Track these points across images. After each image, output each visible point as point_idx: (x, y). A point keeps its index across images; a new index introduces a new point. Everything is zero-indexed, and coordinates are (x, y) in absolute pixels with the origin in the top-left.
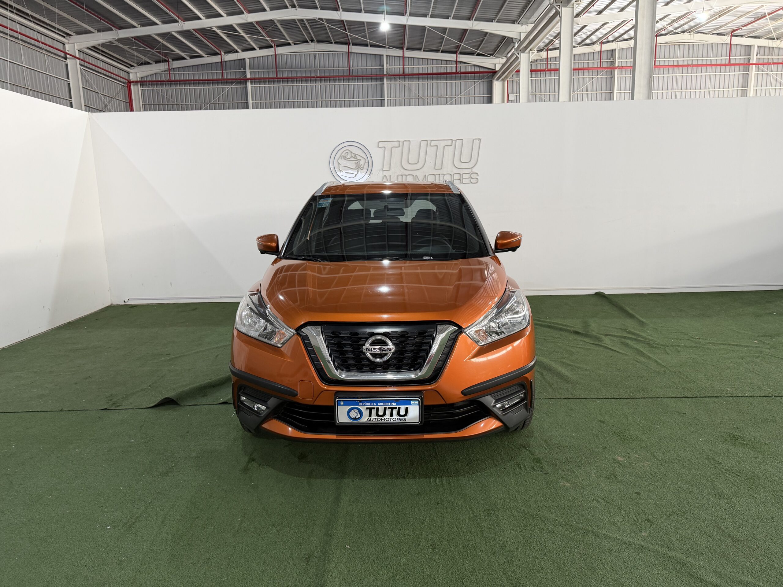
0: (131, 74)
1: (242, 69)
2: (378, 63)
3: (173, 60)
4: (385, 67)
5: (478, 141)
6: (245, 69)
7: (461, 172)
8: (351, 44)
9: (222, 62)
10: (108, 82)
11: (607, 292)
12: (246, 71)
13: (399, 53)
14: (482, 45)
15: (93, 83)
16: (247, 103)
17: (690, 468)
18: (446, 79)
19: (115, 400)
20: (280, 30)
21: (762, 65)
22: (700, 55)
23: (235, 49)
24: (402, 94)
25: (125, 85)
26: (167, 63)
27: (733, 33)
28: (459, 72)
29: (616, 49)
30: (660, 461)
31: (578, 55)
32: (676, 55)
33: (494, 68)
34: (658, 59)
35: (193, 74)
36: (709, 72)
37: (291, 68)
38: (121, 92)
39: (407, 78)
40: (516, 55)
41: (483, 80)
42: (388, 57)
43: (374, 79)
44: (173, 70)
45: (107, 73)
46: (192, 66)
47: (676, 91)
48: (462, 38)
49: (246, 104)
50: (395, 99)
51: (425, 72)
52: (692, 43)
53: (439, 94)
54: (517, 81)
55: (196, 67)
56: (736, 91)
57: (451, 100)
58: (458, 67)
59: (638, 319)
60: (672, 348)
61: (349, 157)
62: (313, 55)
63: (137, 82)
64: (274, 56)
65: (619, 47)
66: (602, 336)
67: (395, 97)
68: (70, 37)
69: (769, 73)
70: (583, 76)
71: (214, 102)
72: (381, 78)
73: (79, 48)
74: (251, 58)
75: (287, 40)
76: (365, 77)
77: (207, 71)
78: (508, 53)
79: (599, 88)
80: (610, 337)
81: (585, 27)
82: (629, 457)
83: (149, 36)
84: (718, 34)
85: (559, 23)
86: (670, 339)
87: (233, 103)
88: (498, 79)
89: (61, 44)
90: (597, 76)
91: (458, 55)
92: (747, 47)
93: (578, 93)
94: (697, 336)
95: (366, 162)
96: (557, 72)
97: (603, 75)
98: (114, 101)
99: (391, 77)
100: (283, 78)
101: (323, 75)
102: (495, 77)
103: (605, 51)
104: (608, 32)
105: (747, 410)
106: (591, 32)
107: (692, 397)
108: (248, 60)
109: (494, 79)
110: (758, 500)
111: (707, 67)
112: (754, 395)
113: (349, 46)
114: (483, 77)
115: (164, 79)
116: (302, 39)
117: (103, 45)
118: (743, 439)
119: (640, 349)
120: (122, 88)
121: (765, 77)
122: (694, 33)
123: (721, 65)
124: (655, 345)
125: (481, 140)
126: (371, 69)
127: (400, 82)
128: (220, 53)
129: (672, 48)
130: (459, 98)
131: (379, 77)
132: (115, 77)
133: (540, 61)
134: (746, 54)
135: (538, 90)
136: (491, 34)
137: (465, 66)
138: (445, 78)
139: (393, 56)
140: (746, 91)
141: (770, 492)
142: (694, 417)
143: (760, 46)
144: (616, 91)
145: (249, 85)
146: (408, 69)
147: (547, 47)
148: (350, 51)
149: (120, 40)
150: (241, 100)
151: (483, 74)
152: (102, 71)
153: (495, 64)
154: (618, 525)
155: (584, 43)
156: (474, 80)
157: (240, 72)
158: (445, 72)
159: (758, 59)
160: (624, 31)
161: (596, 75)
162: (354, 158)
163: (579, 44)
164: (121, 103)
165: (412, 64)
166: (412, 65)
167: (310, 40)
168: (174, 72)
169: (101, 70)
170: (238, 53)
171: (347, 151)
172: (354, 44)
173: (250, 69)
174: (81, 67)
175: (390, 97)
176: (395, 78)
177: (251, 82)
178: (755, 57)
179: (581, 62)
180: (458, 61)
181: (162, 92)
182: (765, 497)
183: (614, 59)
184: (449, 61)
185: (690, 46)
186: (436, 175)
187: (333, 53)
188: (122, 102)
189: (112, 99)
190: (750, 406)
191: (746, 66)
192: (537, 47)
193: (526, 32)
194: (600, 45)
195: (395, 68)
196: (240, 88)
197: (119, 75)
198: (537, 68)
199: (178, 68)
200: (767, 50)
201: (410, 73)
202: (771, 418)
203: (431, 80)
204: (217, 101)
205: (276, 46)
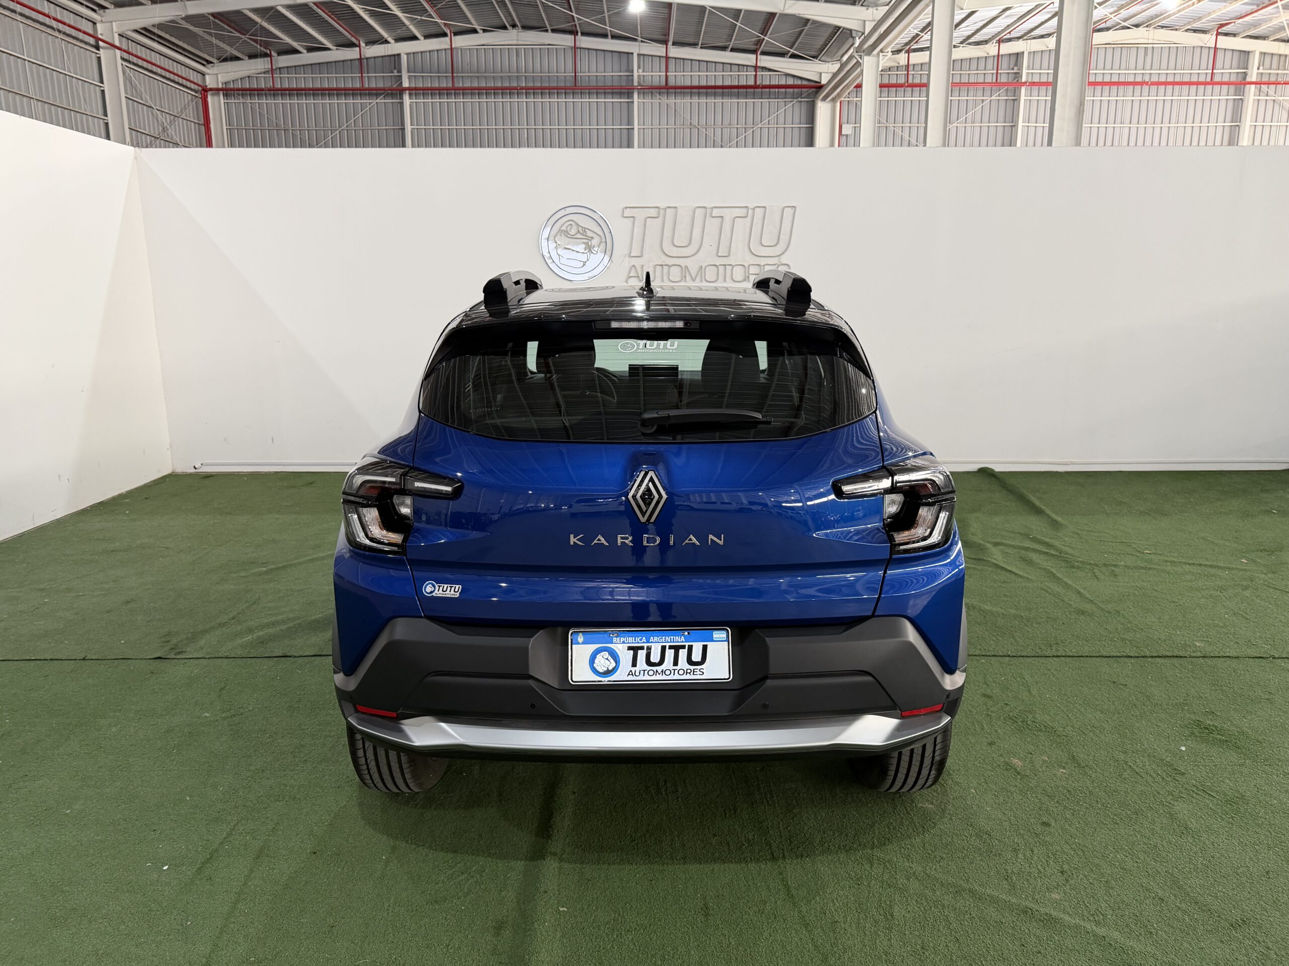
0: (207, 77)
1: (395, 71)
2: (624, 67)
3: (280, 53)
4: (636, 74)
5: (791, 211)
6: (400, 71)
7: (762, 262)
8: (579, 34)
9: (360, 59)
10: (169, 90)
11: (998, 468)
12: (401, 76)
13: (658, 50)
14: (799, 40)
15: (143, 91)
16: (403, 129)
17: (1132, 782)
18: (738, 96)
19: (174, 641)
20: (459, 6)
21: (1267, 86)
22: (1164, 65)
23: (383, 38)
24: (664, 120)
25: (197, 95)
26: (269, 58)
27: (1221, 30)
28: (759, 85)
29: (1023, 53)
30: (1084, 767)
31: (960, 61)
32: (1123, 66)
33: (818, 80)
34: (1093, 70)
35: (312, 78)
36: (1177, 94)
37: (478, 72)
38: (191, 107)
39: (672, 93)
40: (856, 59)
41: (799, 99)
42: (642, 56)
43: (616, 93)
44: (278, 70)
45: (168, 75)
46: (311, 65)
47: (1122, 125)
48: (765, 29)
49: (400, 131)
50: (652, 129)
51: (703, 83)
52: (1151, 45)
53: (726, 122)
54: (856, 103)
55: (318, 65)
56: (1222, 128)
57: (745, 133)
58: (758, 76)
59: (1049, 517)
60: (1104, 569)
61: (573, 232)
62: (515, 50)
63: (218, 90)
64: (450, 51)
65: (1028, 48)
66: (988, 545)
67: (652, 125)
68: (104, 12)
69: (1277, 98)
70: (968, 96)
71: (347, 126)
72: (628, 93)
73: (120, 31)
74: (410, 53)
75: (471, 23)
76: (601, 91)
77: (336, 74)
78: (844, 54)
79: (993, 118)
80: (1002, 547)
81: (972, 13)
82: (1032, 762)
83: (238, 13)
84: (1195, 31)
85: (931, 7)
86: (1102, 552)
87: (378, 130)
88: (824, 99)
89: (90, 24)
90: (991, 96)
91: (759, 56)
92: (1242, 53)
93: (958, 125)
94: (1146, 549)
95: (601, 242)
96: (925, 89)
97: (1000, 96)
98: (179, 121)
99: (645, 91)
100: (464, 89)
101: (531, 85)
102: (819, 96)
103: (1005, 55)
104: (1012, 23)
105: (1227, 681)
106: (984, 22)
107: (1138, 657)
108: (405, 56)
109: (817, 98)
110: (1244, 839)
111: (1175, 86)
112: (1240, 654)
113: (576, 37)
114: (800, 95)
115: (263, 87)
116: (496, 22)
117: (160, 26)
118: (1220, 731)
119: (1052, 570)
120: (192, 99)
121: (1270, 105)
122: (1155, 28)
123: (1198, 83)
124: (1076, 564)
125: (797, 209)
126: (612, 76)
127: (660, 99)
128: (357, 43)
129: (1117, 53)
130: (759, 129)
131: (625, 90)
132: (181, 81)
133: (896, 69)
134: (1241, 66)
135: (891, 119)
136: (815, 22)
137: (770, 75)
138: (737, 94)
139: (649, 55)
140: (1238, 128)
141: (1264, 826)
142: (1140, 692)
143: (1265, 53)
144: (1021, 124)
145: (406, 99)
146: (674, 77)
147: (908, 47)
148: (578, 45)
149: (189, 19)
150: (392, 124)
151: (800, 90)
152: (159, 71)
153: (821, 73)
154: (1012, 880)
155: (970, 41)
156: (783, 98)
157: (391, 76)
158: (737, 84)
159: (1260, 76)
160: (1039, 23)
161: (989, 95)
162: (582, 235)
163: (962, 43)
164: (191, 124)
165: (682, 70)
166: (680, 72)
167: (510, 26)
168: (280, 74)
169: (156, 68)
170: (389, 45)
171: (571, 222)
172: (583, 34)
173: (408, 72)
174: (124, 63)
175: (644, 125)
176: (652, 93)
177: (410, 94)
178: (1255, 71)
179: (964, 72)
180: (759, 67)
181: (259, 108)
182: (1255, 836)
183: (1021, 68)
184: (744, 65)
185: (1147, 50)
186: (720, 267)
187: (548, 49)
188: (193, 124)
189: (176, 118)
190: (1233, 674)
191: (1239, 86)
192: (891, 47)
193: (874, 21)
194: (997, 44)
195: (652, 76)
196: (391, 104)
197: (188, 78)
198: (890, 82)
199: (287, 67)
200: (1275, 59)
201: (677, 84)
202: (1267, 697)
203: (713, 98)
204: (353, 125)
205: (452, 35)
